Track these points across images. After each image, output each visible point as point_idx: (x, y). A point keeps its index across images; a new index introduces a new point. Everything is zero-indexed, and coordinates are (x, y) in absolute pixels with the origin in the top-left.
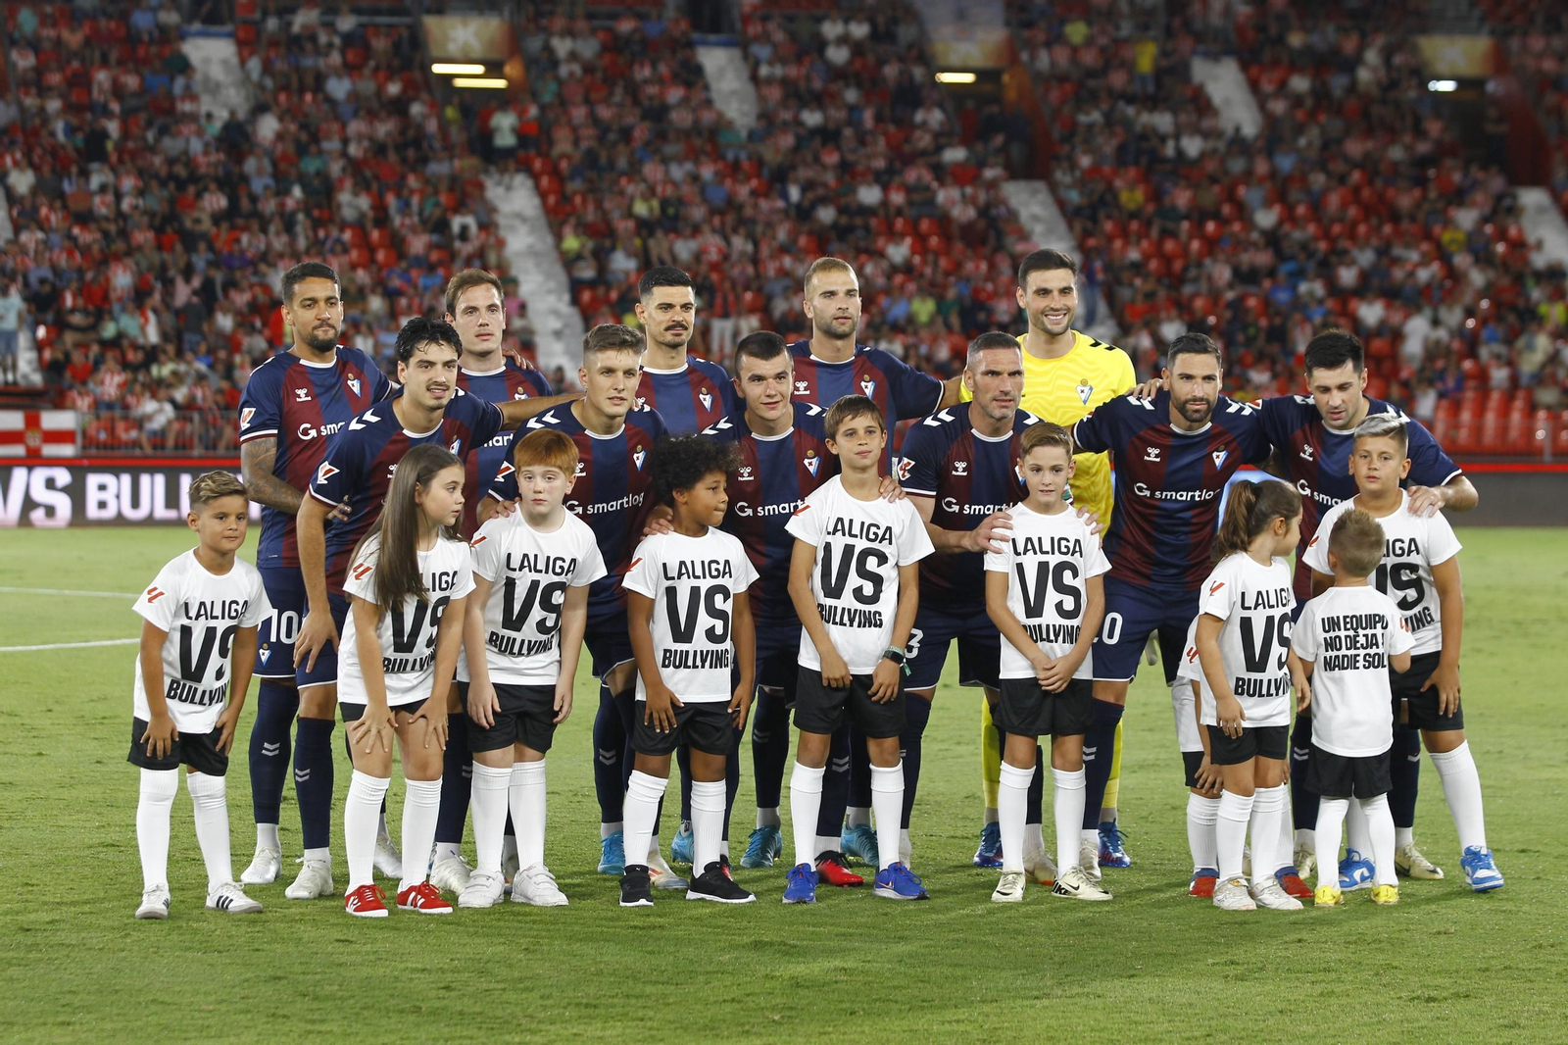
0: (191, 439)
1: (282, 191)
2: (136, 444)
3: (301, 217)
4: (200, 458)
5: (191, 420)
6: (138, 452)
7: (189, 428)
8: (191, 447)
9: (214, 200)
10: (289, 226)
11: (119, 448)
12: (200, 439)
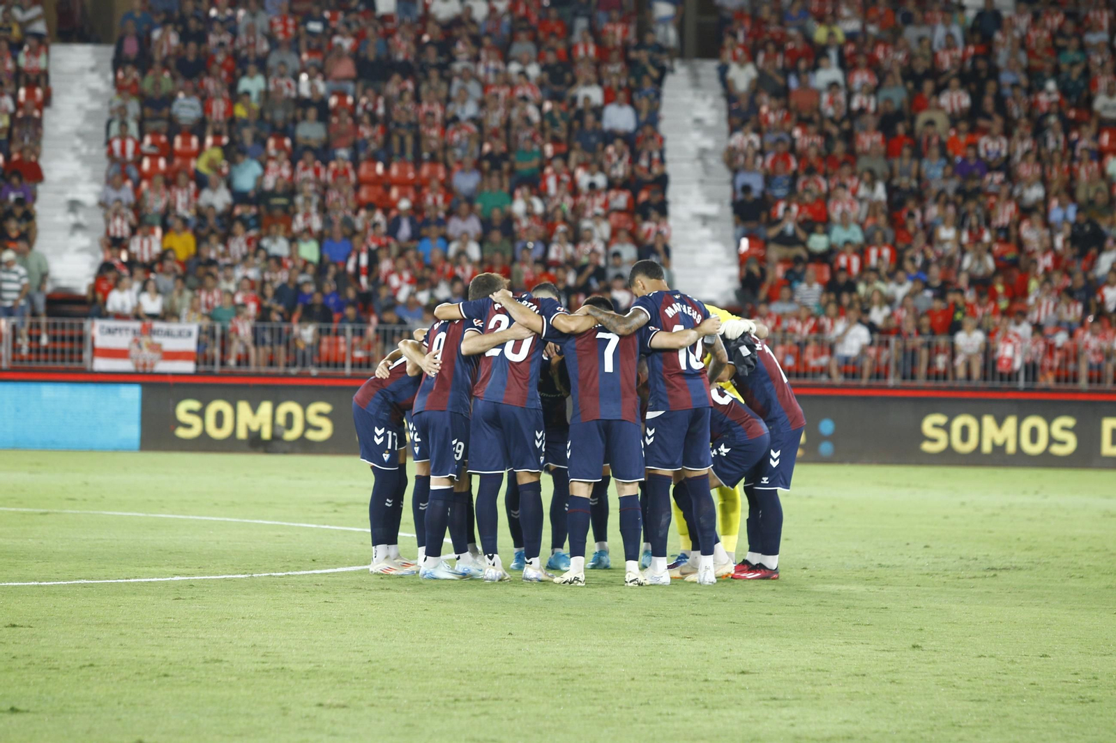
0: (887, 366)
1: (1034, 86)
2: (824, 370)
3: (1053, 120)
4: (895, 388)
5: (887, 344)
6: (824, 379)
7: (885, 354)
8: (886, 377)
9: (955, 97)
10: (1039, 130)
11: (805, 375)
12: (897, 365)
